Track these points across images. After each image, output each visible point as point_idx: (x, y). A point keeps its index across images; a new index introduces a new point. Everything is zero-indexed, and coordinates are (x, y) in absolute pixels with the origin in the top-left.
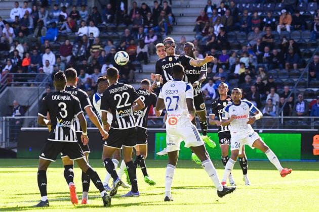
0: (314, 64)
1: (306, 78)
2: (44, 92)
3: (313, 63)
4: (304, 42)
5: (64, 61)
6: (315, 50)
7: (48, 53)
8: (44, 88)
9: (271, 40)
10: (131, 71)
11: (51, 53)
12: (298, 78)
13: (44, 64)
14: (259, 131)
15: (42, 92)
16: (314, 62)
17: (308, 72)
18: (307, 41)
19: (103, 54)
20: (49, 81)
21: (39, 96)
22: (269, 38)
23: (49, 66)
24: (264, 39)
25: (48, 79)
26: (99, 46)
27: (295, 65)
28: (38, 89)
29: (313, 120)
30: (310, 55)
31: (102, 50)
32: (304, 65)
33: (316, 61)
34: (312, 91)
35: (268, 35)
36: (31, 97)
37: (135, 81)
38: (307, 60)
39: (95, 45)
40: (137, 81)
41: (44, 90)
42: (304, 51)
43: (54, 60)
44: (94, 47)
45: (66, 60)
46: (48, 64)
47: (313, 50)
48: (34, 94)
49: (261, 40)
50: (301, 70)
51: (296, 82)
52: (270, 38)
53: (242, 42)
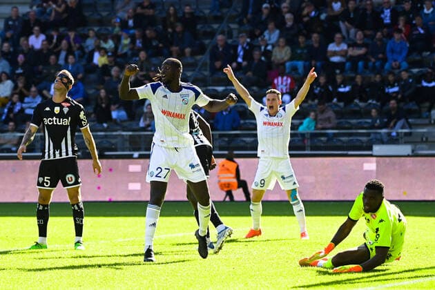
0: (218, 48)
1: (206, 70)
3: (216, 47)
4: (201, 14)
6: (219, 27)
9: (151, 12)
12: (194, 70)
14: (132, 155)
16: (217, 44)
17: (208, 61)
18: (207, 12)
22: (147, 7)
24: (139, 10)
27: (188, 50)
29: (217, 136)
30: (212, 35)
32: (202, 50)
33: (220, 43)
34: (216, 90)
35: (146, 4)
38: (207, 42)
42: (202, 27)
47: (215, 26)
49: (135, 10)
50: (198, 57)
51: (190, 77)
52: (149, 9)
53: (104, 14)
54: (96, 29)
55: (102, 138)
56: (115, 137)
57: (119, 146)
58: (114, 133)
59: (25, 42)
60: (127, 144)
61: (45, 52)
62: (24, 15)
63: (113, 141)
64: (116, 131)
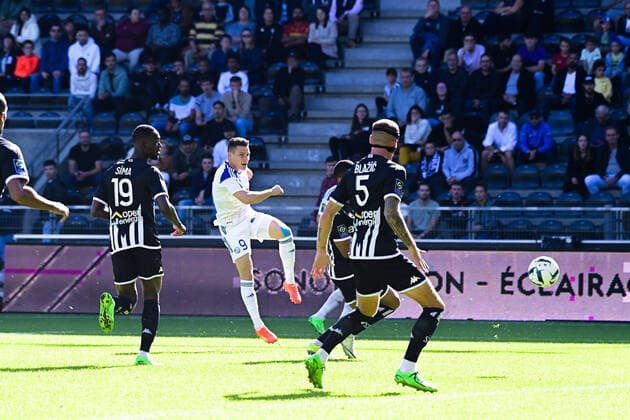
2: (73, 143)
5: (124, 63)
7: (83, 43)
8: (73, 131)
10: (295, 88)
11: (91, 41)
13: (73, 69)
15: (66, 144)
19: (224, 43)
20: (84, 115)
21: (59, 152)
23: (87, 75)
25: (80, 109)
26: (212, 26)
28: (58, 135)
31: (221, 37)
36: (37, 157)
37: (305, 114)
39: (203, 20)
40: (311, 114)
41: (72, 136)
43: (97, 62)
44: (200, 25)
45: (127, 61)
46: (83, 69)
48: (46, 148)
53: (585, 11)
54: (570, 36)
55: (579, 217)
56: (601, 215)
57: (607, 229)
58: (599, 209)
59: (452, 56)
60: (621, 227)
61: (485, 74)
62: (450, 13)
63: (597, 222)
64: (602, 205)
